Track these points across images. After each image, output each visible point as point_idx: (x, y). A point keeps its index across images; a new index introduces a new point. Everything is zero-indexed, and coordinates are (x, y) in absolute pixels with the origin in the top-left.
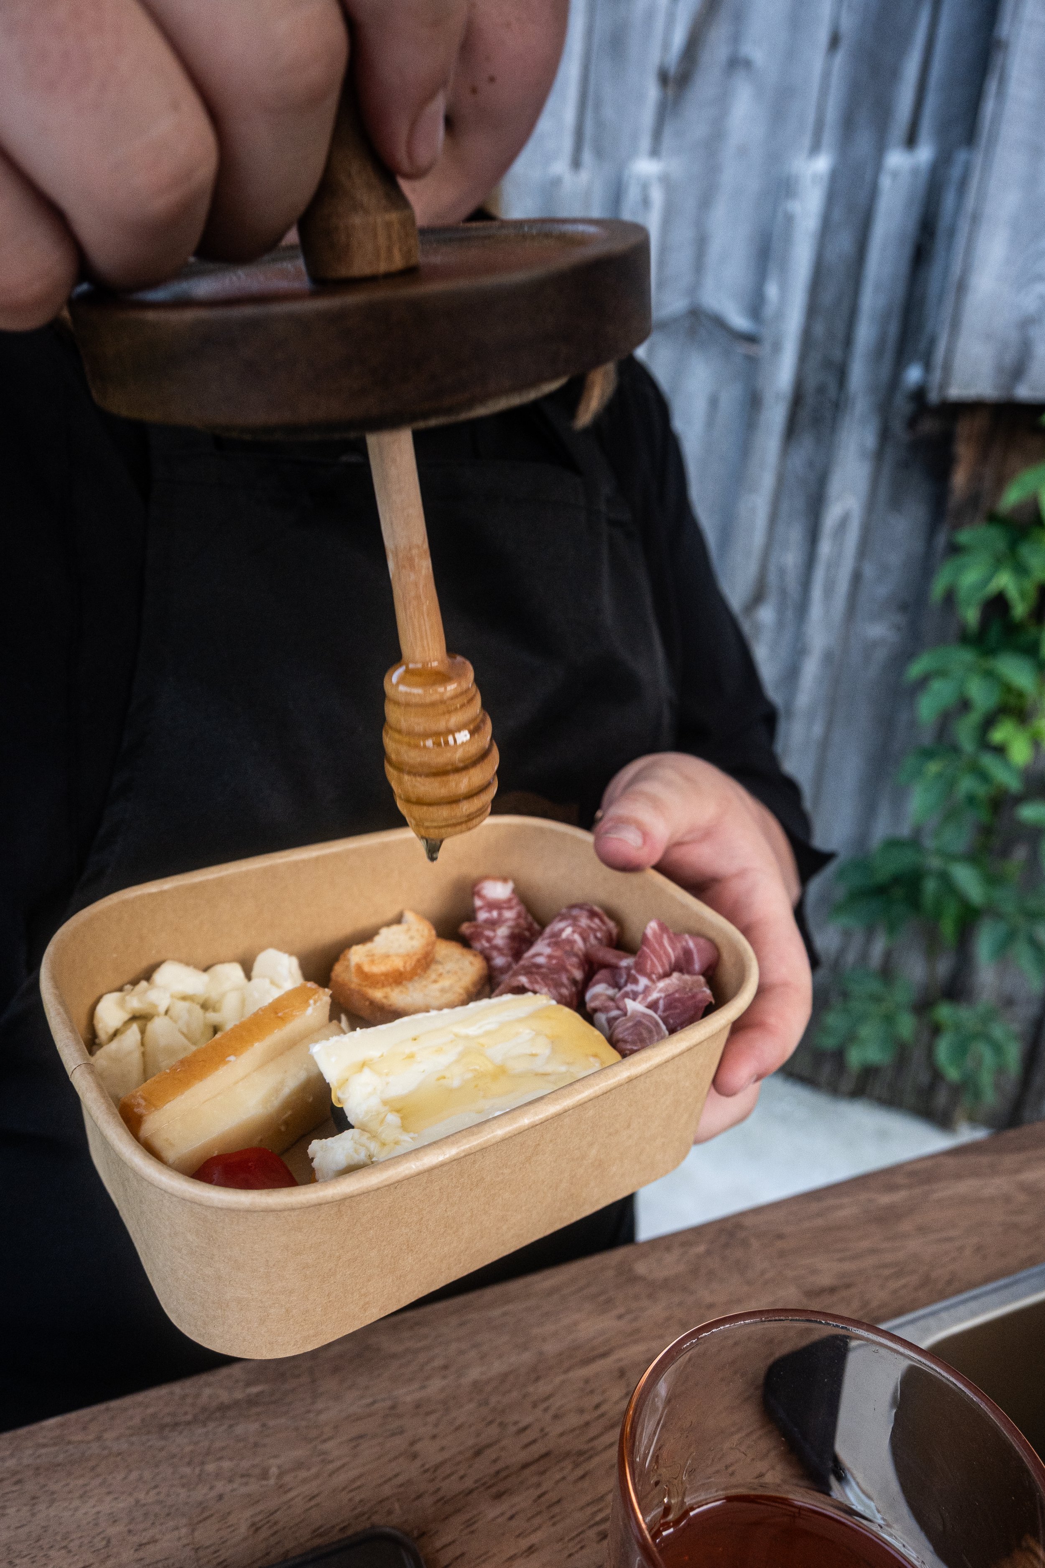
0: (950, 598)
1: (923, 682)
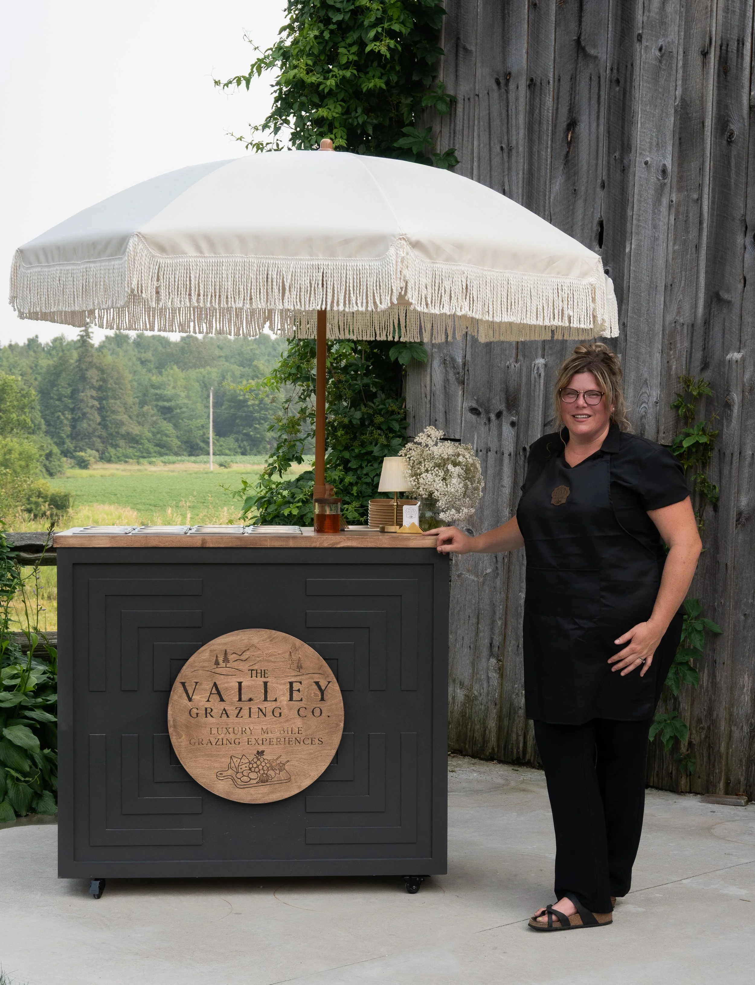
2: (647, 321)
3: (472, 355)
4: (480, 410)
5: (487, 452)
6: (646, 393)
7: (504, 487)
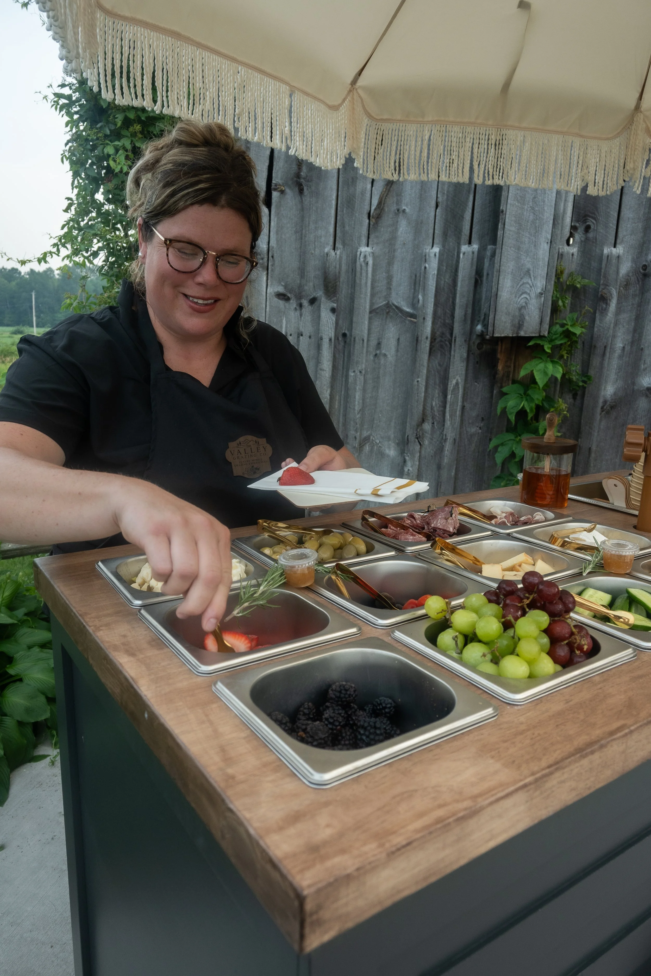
0: (504, 411)
1: (496, 448)
2: (533, 208)
3: (277, 241)
4: (289, 295)
5: (298, 337)
6: (528, 283)
7: (323, 370)
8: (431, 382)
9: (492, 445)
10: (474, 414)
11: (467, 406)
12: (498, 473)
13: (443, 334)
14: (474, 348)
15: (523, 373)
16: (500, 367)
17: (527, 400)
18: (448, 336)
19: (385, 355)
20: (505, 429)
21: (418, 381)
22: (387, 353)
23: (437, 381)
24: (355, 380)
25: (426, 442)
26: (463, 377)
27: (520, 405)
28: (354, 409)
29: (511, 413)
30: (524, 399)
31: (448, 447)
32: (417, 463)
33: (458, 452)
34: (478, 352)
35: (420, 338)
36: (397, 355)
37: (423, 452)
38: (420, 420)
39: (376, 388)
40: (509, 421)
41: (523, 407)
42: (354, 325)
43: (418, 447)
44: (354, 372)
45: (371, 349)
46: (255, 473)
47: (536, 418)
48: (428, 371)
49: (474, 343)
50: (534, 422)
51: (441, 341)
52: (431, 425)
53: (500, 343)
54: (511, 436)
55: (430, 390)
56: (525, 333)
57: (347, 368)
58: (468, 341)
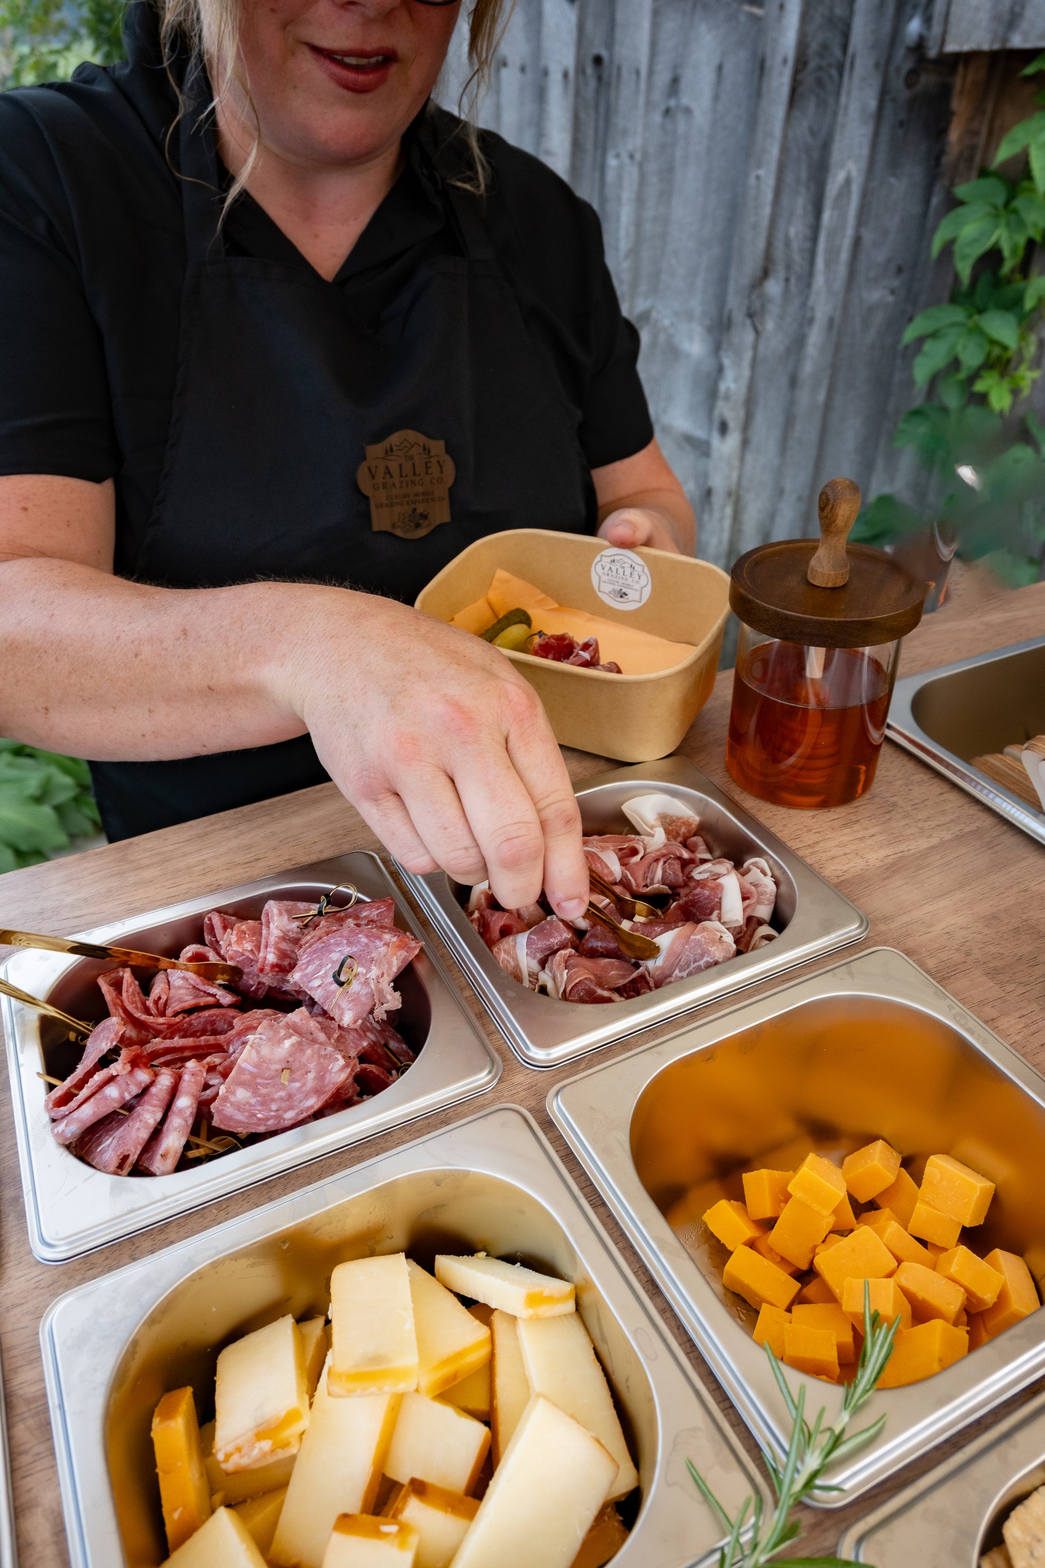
0: (948, 250)
1: (917, 346)
5: (498, 70)
8: (790, 177)
9: (910, 334)
10: (880, 256)
11: (868, 236)
12: (918, 402)
13: (825, 47)
14: (898, 83)
15: (1004, 153)
16: (954, 135)
17: (1008, 225)
18: (837, 51)
19: (688, 111)
20: (946, 294)
21: (758, 178)
22: (693, 106)
23: (804, 175)
24: (620, 177)
25: (770, 325)
26: (864, 164)
27: (991, 236)
28: (617, 249)
29: (964, 257)
30: (1003, 222)
31: (815, 336)
32: (747, 373)
33: (837, 348)
34: (904, 94)
35: (768, 63)
36: (714, 110)
37: (762, 349)
38: (759, 273)
39: (666, 195)
40: (957, 278)
41: (997, 243)
42: (618, 33)
43: (749, 337)
44: (618, 156)
45: (658, 95)
46: (418, 526)
47: (1024, 269)
48: (784, 149)
49: (898, 70)
50: (1018, 276)
51: (819, 68)
52: (782, 283)
53: (961, 70)
54: (957, 314)
55: (785, 200)
56: (1026, 37)
57: (602, 147)
58: (884, 66)
